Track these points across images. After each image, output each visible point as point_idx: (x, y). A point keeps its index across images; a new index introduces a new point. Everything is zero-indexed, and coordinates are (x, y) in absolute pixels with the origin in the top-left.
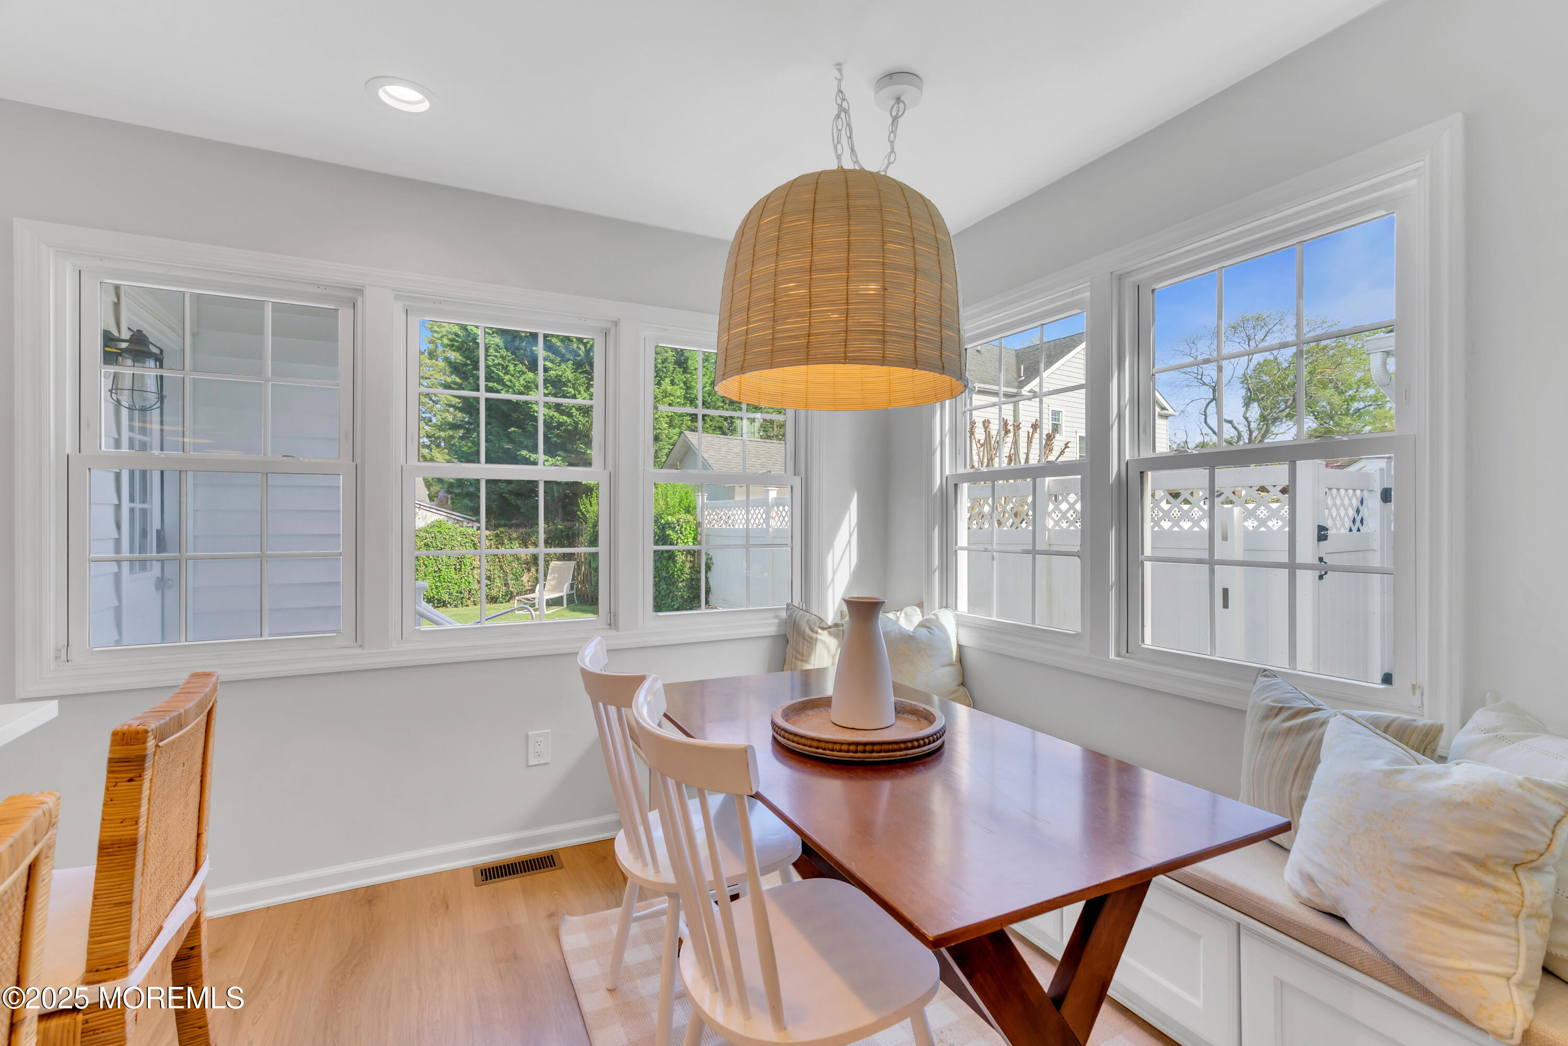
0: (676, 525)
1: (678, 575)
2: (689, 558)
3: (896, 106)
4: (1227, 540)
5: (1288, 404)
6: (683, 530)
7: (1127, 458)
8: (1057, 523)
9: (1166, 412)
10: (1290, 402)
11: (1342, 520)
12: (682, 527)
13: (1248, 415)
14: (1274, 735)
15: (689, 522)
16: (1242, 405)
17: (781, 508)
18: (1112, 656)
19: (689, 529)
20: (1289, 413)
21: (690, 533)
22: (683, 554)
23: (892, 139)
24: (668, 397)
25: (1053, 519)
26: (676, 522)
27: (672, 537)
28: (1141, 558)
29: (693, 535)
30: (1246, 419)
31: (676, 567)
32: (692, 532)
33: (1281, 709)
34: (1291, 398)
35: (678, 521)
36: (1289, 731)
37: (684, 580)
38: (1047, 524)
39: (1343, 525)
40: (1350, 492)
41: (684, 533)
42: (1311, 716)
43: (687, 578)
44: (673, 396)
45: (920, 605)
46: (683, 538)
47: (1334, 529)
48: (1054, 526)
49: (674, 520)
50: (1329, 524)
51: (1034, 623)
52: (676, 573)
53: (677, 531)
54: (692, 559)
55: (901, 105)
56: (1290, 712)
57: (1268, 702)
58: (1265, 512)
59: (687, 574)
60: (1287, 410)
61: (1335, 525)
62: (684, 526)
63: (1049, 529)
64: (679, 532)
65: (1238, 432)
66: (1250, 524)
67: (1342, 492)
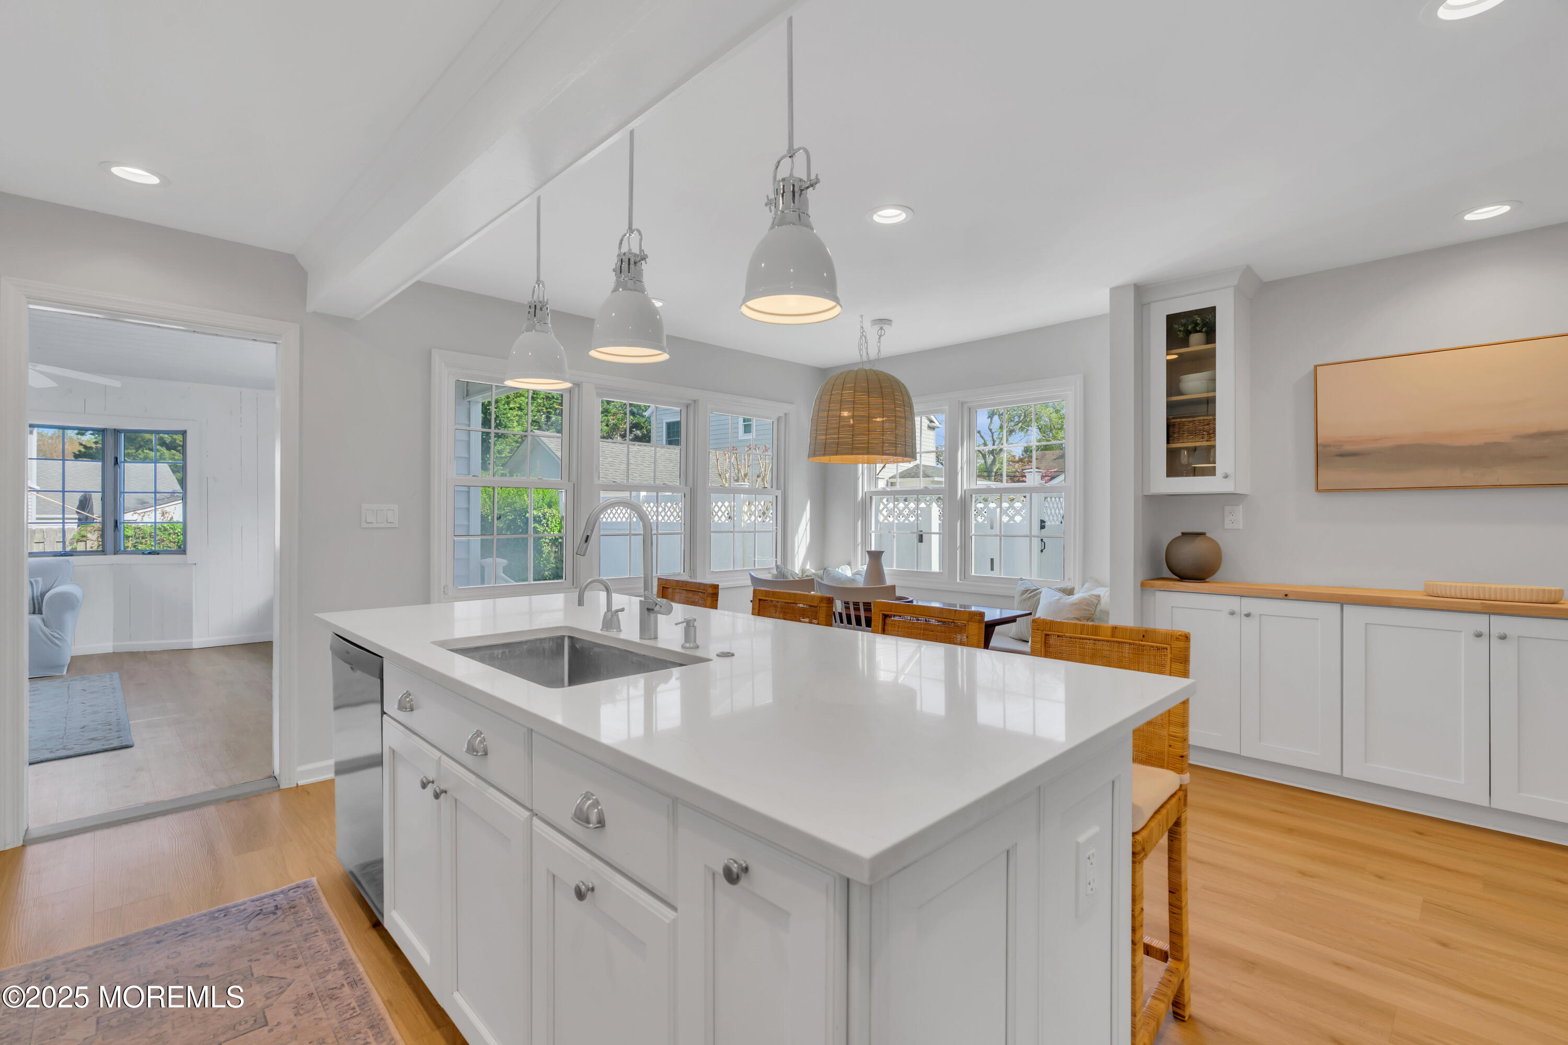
0: (542, 518)
1: (544, 564)
2: (554, 549)
3: (880, 330)
4: (993, 529)
5: (1021, 419)
6: (549, 523)
7: (965, 488)
8: (885, 518)
9: (934, 424)
10: (1022, 417)
11: (1057, 516)
12: (548, 521)
13: (991, 427)
14: (1025, 600)
15: (554, 516)
16: (987, 417)
17: (669, 504)
18: (958, 580)
19: (554, 522)
20: (1022, 427)
21: (556, 526)
22: (548, 545)
23: (878, 345)
24: (519, 397)
25: (883, 515)
26: (541, 516)
27: (539, 530)
28: (971, 534)
29: (558, 528)
30: (990, 430)
31: (542, 557)
32: (557, 525)
33: (1027, 590)
34: (1023, 415)
35: (544, 515)
36: (1030, 597)
37: (550, 569)
38: (879, 518)
39: (1058, 519)
40: (1057, 499)
41: (550, 526)
42: (1038, 591)
43: (553, 567)
44: (523, 396)
45: (849, 564)
46: (549, 530)
47: (1049, 522)
48: (884, 520)
49: (540, 514)
50: (1046, 519)
51: (917, 569)
52: (541, 563)
53: (544, 524)
54: (556, 550)
55: (883, 331)
56: (1030, 591)
57: (1023, 589)
58: (1012, 511)
59: (552, 563)
60: (1020, 424)
61: (1049, 520)
62: (550, 519)
63: (880, 523)
64: (545, 525)
65: (985, 441)
66: (1005, 519)
67: (1053, 499)
